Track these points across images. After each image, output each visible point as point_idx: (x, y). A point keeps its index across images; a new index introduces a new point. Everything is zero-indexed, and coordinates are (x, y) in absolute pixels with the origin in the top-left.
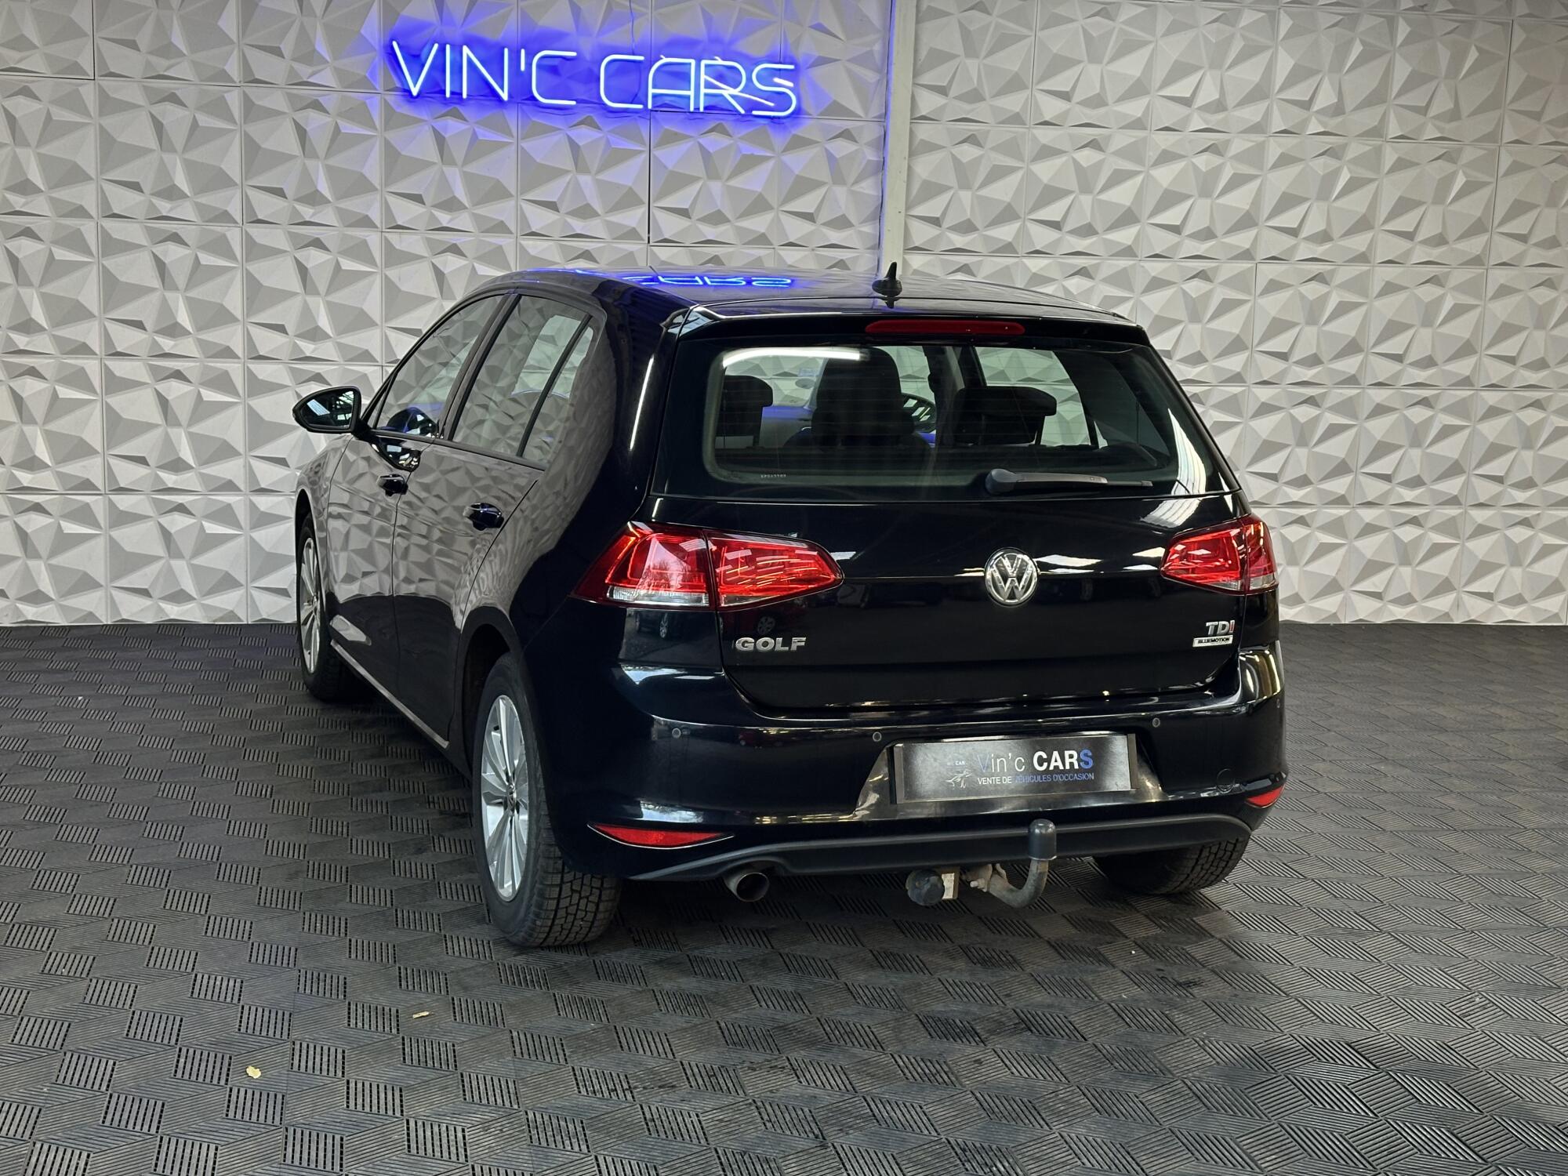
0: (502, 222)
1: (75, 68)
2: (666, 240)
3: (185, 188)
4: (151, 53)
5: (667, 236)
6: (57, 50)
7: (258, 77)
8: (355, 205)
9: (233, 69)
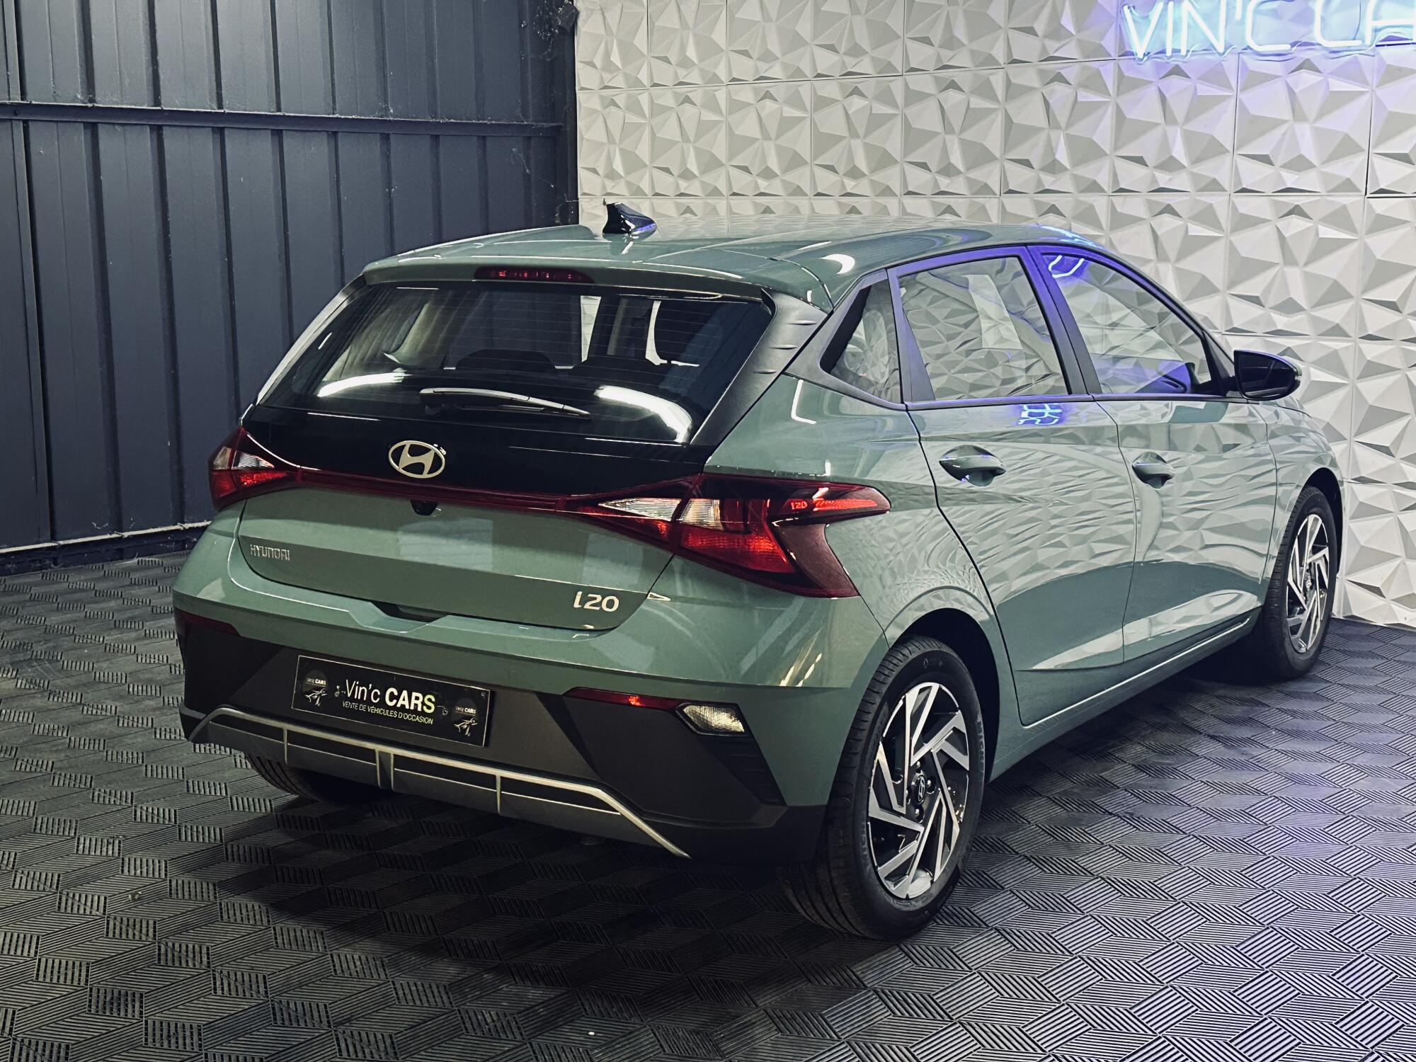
0: (1215, 179)
1: (890, 67)
2: (1382, 191)
3: (960, 166)
4: (940, 47)
5: (1382, 187)
6: (880, 53)
7: (1014, 58)
8: (1087, 172)
9: (999, 53)
